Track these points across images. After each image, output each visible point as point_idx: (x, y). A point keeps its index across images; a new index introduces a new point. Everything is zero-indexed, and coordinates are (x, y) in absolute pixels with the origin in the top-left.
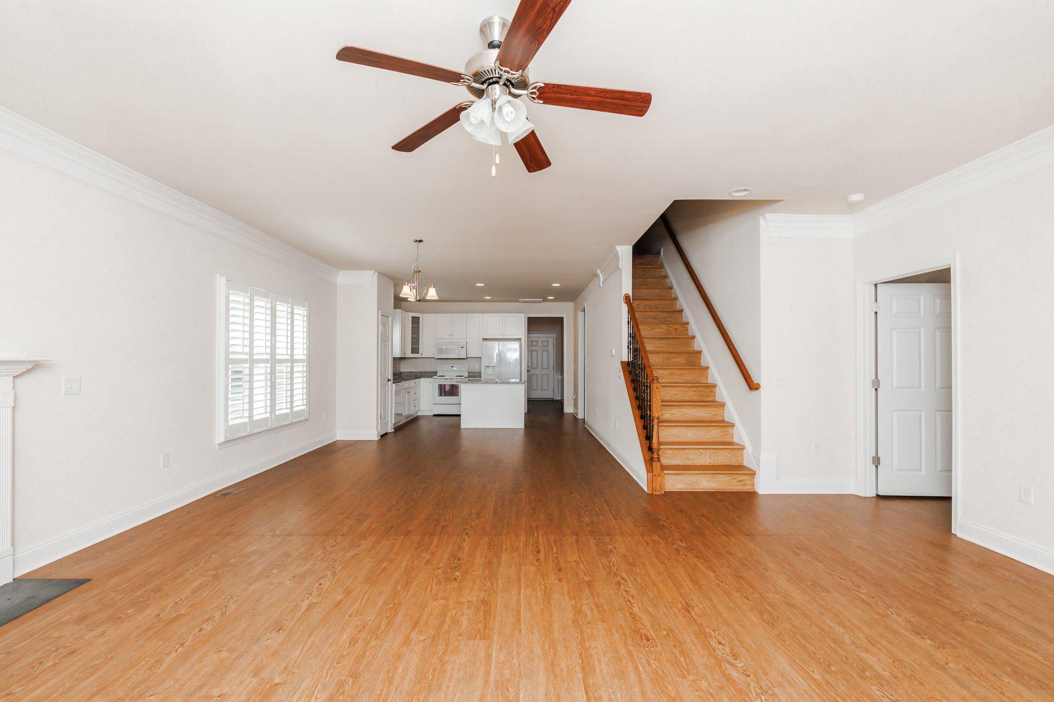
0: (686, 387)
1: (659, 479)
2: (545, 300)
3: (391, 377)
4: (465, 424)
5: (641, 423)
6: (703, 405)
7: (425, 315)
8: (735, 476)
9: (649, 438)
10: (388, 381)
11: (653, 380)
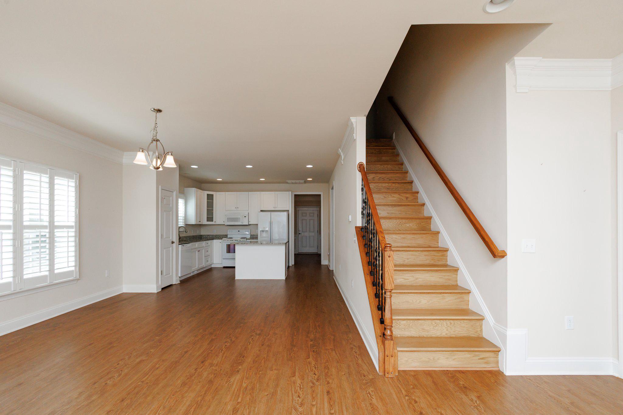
0: (418, 251)
1: (392, 360)
2: (306, 182)
3: (175, 239)
4: (239, 276)
5: (373, 290)
6: (437, 270)
7: (218, 193)
8: (477, 353)
9: (381, 308)
10: (172, 243)
11: (386, 247)
